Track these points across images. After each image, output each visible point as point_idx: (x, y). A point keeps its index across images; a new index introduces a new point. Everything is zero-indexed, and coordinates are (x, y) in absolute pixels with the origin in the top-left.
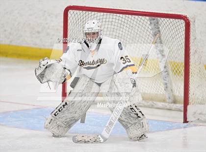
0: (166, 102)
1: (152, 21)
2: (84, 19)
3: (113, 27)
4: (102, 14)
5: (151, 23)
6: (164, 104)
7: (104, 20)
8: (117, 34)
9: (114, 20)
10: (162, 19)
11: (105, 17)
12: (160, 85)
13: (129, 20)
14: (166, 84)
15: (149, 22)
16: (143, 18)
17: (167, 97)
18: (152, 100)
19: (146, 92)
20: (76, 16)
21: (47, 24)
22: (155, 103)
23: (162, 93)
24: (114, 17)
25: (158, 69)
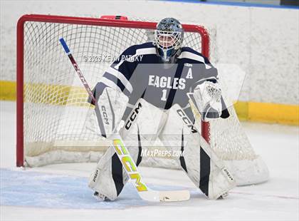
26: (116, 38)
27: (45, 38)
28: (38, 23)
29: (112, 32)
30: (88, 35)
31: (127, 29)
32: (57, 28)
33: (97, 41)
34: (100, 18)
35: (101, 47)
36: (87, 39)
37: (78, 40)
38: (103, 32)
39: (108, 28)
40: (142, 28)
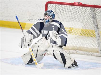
0: (99, 53)
1: (92, 10)
2: (56, 9)
3: (71, 12)
4: (65, 6)
5: (91, 11)
6: (97, 53)
7: (67, 9)
8: (74, 17)
9: (72, 9)
10: (97, 9)
11: (67, 7)
12: (96, 43)
13: (80, 9)
14: (99, 43)
15: (90, 10)
16: (87, 8)
17: (99, 50)
18: (91, 51)
19: (88, 47)
20: (52, 7)
21: (38, 11)
22: (93, 53)
23: (97, 48)
24: (72, 7)
25: (95, 35)
26: (80, 10)
27: (55, 10)
28: (52, 4)
29: (79, 8)
30: (70, 9)
31: (84, 7)
32: (59, 6)
33: (73, 11)
34: (73, 3)
35: (74, 13)
36: (70, 10)
37: (66, 11)
38: (75, 8)
39: (77, 7)
40: (89, 7)
